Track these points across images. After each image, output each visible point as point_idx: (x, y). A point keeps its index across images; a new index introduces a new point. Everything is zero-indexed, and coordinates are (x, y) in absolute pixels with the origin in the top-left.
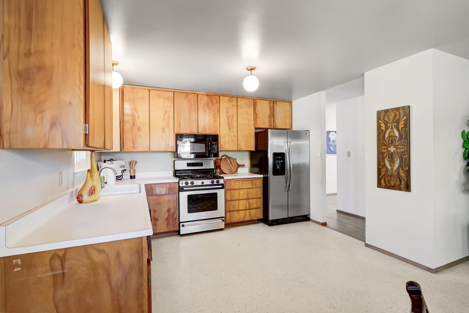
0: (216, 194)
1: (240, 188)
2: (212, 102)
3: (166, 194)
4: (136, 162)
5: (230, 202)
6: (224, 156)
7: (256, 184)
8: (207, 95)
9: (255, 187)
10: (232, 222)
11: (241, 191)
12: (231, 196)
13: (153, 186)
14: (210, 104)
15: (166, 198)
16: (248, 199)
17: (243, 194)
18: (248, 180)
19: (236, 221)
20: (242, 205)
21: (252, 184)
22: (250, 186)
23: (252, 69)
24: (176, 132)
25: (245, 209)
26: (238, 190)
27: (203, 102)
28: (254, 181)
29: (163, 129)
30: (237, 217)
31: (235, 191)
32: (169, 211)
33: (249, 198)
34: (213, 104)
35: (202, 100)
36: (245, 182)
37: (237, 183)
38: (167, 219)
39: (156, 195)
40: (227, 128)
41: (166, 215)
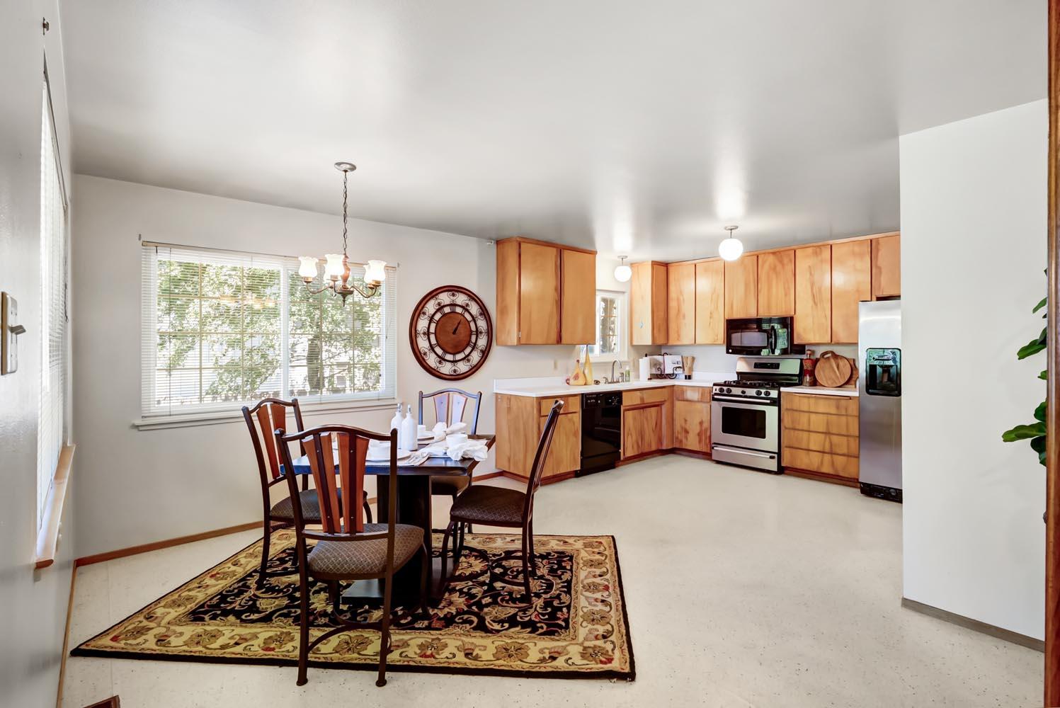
0: (764, 413)
1: (812, 410)
2: (781, 262)
3: (698, 401)
4: (693, 359)
5: (792, 431)
6: (826, 353)
7: (846, 409)
8: (774, 253)
9: (844, 413)
10: (796, 467)
11: (813, 417)
12: (793, 422)
13: (685, 388)
14: (779, 267)
15: (699, 406)
16: (827, 433)
17: (818, 422)
18: (826, 398)
19: (803, 467)
20: (816, 442)
21: (838, 407)
22: (833, 411)
23: (731, 230)
24: (727, 318)
25: (821, 449)
26: (807, 414)
27: (766, 266)
28: (843, 403)
29: (711, 313)
30: (804, 461)
31: (802, 414)
32: (701, 423)
33: (831, 432)
34: (783, 265)
35: (764, 262)
36: (822, 402)
37: (806, 400)
38: (699, 434)
39: (687, 401)
40: (811, 303)
41: (697, 429)
